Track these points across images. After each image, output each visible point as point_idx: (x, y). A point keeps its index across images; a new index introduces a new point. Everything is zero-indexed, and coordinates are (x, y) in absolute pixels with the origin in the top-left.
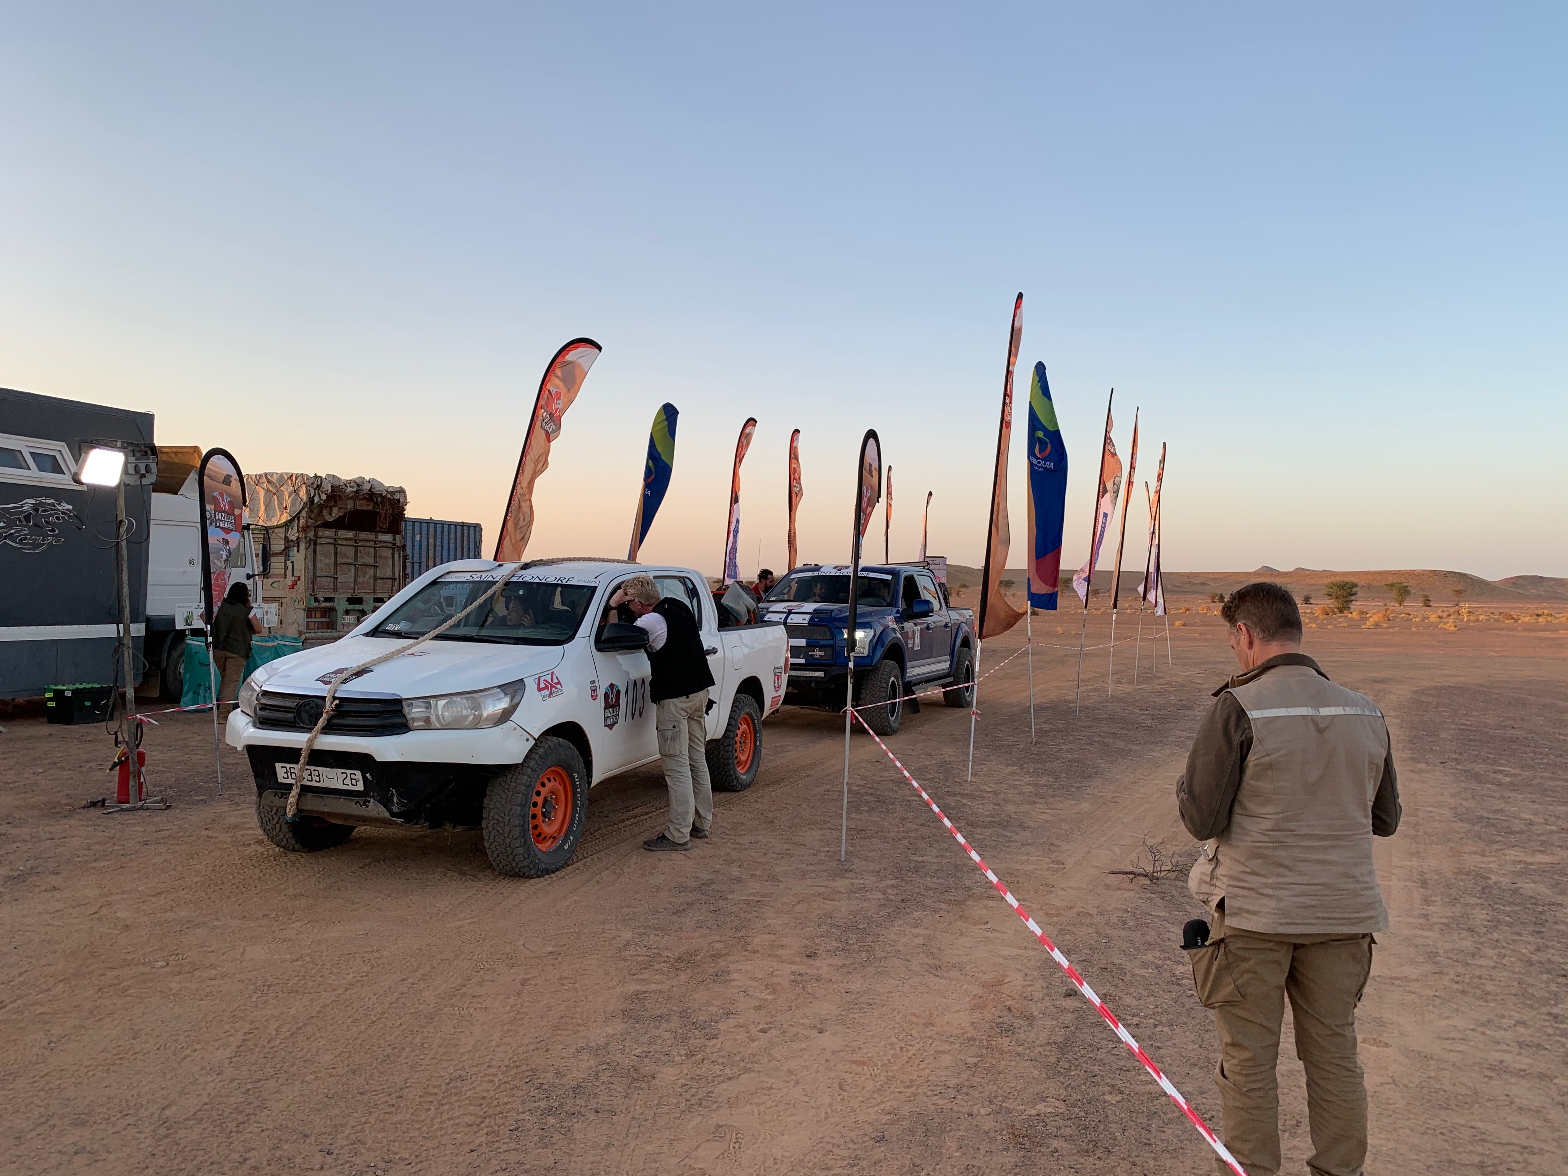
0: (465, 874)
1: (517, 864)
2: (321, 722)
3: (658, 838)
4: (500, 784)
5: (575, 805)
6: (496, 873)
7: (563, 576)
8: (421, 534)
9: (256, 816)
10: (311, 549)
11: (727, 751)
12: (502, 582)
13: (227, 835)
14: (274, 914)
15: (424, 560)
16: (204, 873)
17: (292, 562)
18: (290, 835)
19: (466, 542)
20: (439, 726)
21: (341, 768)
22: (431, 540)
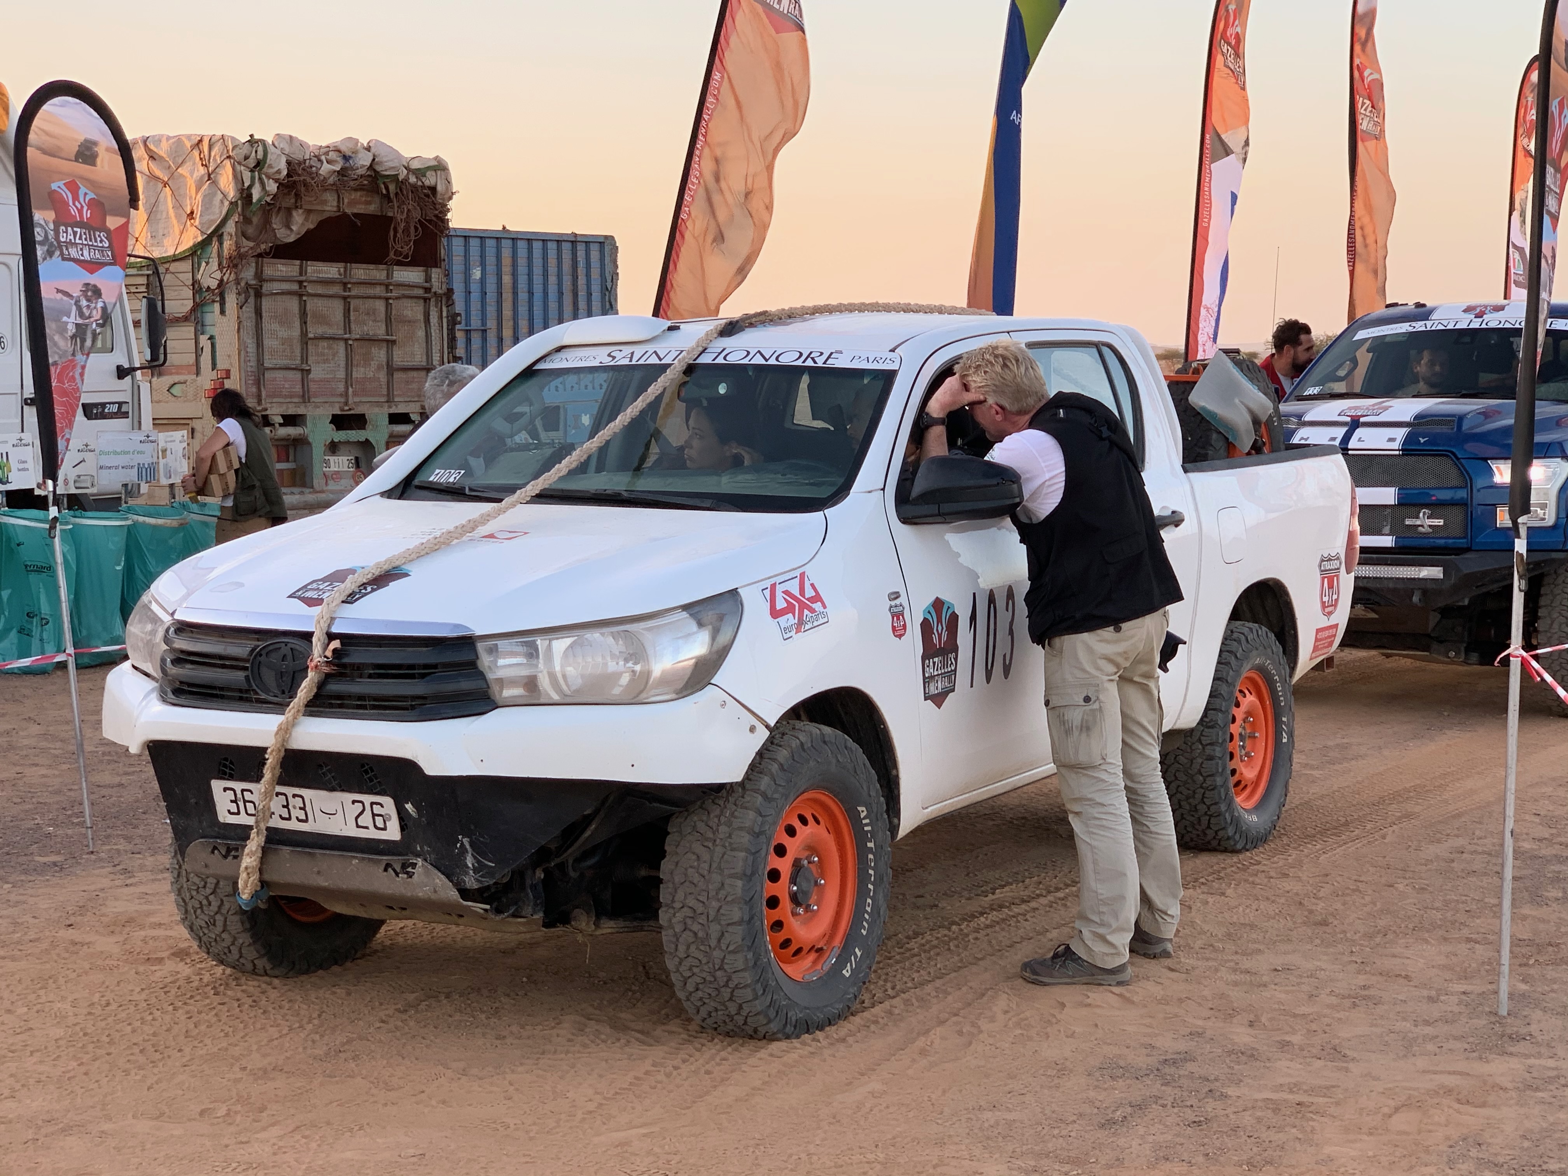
0: (625, 1028)
1: (740, 1007)
2: (306, 689)
3: (1056, 956)
4: (694, 827)
5: (862, 879)
6: (693, 1027)
7: (816, 348)
8: (483, 265)
9: (173, 897)
10: (249, 308)
11: (1211, 758)
12: (678, 367)
13: (113, 939)
14: (222, 1111)
15: (491, 324)
16: (71, 1020)
17: (211, 338)
18: (245, 939)
19: (582, 281)
20: (556, 697)
21: (350, 790)
22: (507, 279)
